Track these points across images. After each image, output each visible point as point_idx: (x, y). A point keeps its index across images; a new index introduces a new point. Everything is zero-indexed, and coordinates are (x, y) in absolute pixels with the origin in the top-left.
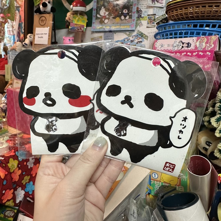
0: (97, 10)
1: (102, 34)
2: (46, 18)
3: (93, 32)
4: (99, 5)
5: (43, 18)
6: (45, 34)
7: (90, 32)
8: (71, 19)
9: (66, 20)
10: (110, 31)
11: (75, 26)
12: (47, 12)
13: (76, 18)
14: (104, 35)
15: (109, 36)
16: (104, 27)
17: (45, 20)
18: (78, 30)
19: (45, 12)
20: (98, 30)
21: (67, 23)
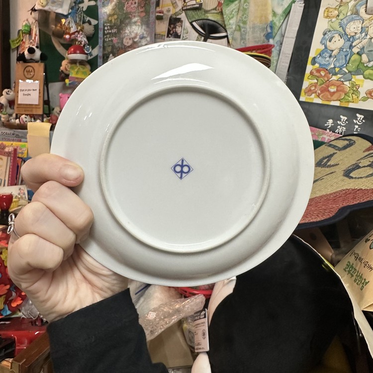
0: (103, 57)
2: (35, 68)
4: (106, 52)
5: (31, 69)
6: (34, 90)
8: (68, 70)
9: (60, 70)
11: (76, 80)
12: (34, 60)
13: (75, 69)
17: (33, 70)
19: (32, 61)
21: (63, 75)
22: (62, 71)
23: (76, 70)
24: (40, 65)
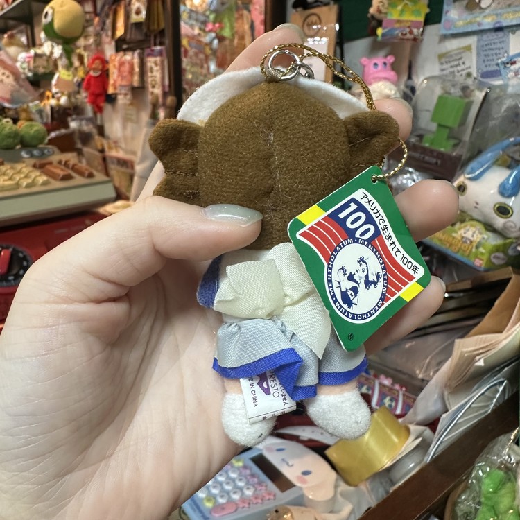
1: (472, 41)
3: (444, 38)
7: (437, 39)
8: (384, 10)
9: (369, 16)
10: (499, 29)
11: (397, 25)
12: (321, 3)
13: (396, 6)
14: (479, 41)
15: (494, 43)
16: (478, 19)
18: (402, 37)
19: (317, 4)
20: (461, 31)
21: (374, 23)
22: (372, 16)
23: (400, 8)
24: (330, 9)
